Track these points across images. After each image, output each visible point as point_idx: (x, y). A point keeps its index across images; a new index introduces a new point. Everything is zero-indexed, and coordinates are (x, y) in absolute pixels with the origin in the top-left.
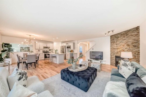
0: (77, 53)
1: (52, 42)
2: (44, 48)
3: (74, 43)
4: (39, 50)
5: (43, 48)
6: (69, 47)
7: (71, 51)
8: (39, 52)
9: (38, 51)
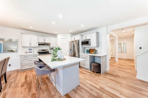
0: (106, 56)
1: (55, 35)
2: (39, 45)
3: (98, 33)
4: (30, 49)
5: (37, 45)
6: (86, 43)
7: (89, 51)
8: (30, 52)
9: (28, 51)
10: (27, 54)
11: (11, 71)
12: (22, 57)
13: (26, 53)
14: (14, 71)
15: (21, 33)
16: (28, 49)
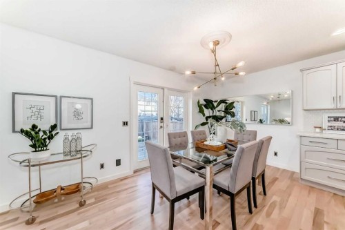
4: (336, 119)
10: (322, 132)
11: (278, 169)
12: (306, 141)
13: (318, 130)
14: (284, 170)
15: (302, 71)
16: (325, 117)
